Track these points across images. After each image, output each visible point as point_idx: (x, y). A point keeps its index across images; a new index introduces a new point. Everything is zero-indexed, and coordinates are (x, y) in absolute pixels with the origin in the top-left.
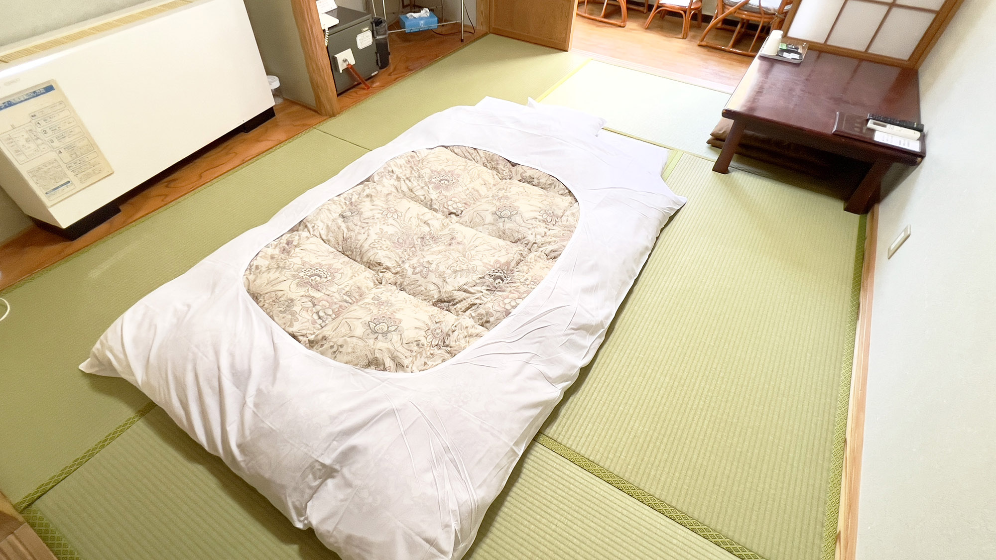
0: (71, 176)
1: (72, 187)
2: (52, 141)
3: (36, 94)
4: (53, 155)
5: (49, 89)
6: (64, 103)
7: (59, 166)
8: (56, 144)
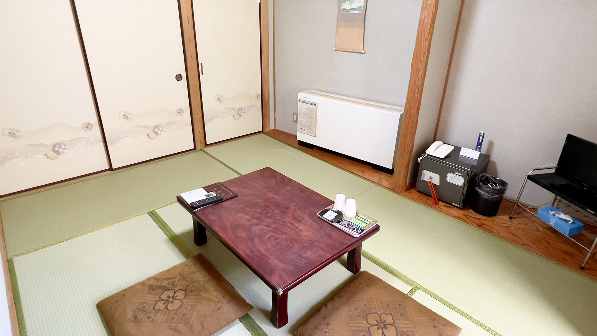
0: (306, 129)
1: (304, 131)
2: (308, 117)
3: (311, 104)
4: (306, 121)
5: (315, 105)
6: (316, 111)
7: (305, 124)
8: (308, 118)
